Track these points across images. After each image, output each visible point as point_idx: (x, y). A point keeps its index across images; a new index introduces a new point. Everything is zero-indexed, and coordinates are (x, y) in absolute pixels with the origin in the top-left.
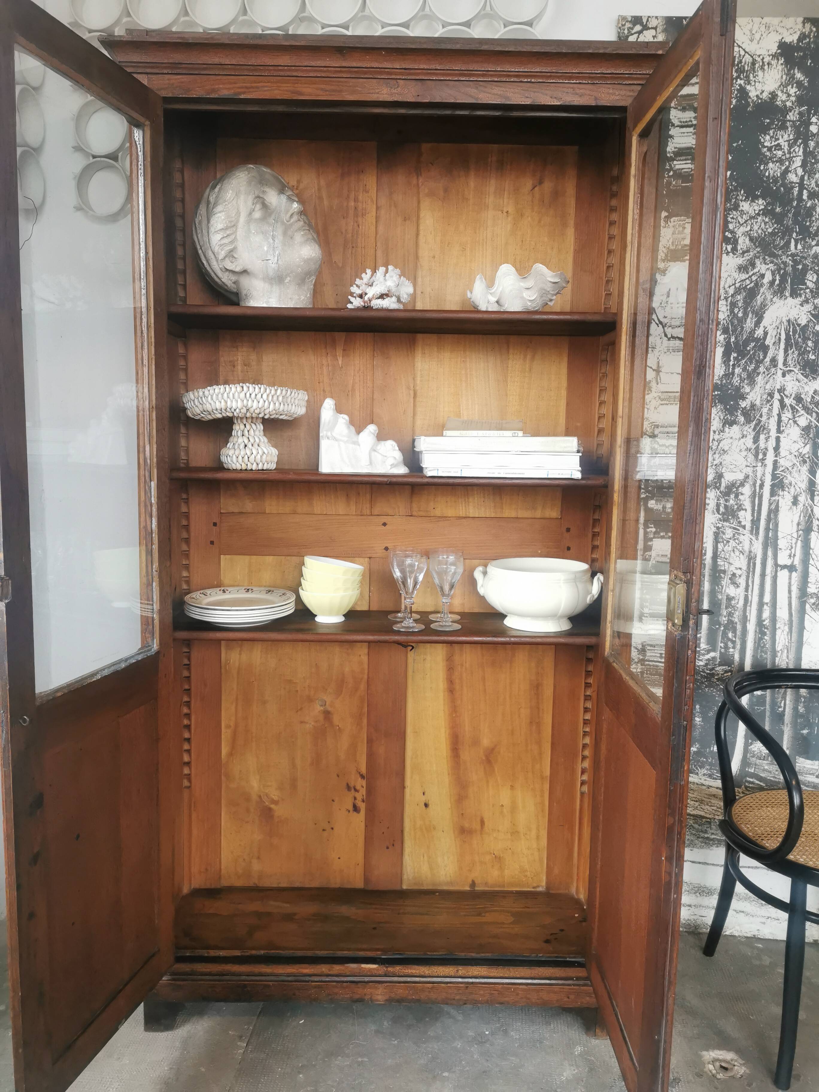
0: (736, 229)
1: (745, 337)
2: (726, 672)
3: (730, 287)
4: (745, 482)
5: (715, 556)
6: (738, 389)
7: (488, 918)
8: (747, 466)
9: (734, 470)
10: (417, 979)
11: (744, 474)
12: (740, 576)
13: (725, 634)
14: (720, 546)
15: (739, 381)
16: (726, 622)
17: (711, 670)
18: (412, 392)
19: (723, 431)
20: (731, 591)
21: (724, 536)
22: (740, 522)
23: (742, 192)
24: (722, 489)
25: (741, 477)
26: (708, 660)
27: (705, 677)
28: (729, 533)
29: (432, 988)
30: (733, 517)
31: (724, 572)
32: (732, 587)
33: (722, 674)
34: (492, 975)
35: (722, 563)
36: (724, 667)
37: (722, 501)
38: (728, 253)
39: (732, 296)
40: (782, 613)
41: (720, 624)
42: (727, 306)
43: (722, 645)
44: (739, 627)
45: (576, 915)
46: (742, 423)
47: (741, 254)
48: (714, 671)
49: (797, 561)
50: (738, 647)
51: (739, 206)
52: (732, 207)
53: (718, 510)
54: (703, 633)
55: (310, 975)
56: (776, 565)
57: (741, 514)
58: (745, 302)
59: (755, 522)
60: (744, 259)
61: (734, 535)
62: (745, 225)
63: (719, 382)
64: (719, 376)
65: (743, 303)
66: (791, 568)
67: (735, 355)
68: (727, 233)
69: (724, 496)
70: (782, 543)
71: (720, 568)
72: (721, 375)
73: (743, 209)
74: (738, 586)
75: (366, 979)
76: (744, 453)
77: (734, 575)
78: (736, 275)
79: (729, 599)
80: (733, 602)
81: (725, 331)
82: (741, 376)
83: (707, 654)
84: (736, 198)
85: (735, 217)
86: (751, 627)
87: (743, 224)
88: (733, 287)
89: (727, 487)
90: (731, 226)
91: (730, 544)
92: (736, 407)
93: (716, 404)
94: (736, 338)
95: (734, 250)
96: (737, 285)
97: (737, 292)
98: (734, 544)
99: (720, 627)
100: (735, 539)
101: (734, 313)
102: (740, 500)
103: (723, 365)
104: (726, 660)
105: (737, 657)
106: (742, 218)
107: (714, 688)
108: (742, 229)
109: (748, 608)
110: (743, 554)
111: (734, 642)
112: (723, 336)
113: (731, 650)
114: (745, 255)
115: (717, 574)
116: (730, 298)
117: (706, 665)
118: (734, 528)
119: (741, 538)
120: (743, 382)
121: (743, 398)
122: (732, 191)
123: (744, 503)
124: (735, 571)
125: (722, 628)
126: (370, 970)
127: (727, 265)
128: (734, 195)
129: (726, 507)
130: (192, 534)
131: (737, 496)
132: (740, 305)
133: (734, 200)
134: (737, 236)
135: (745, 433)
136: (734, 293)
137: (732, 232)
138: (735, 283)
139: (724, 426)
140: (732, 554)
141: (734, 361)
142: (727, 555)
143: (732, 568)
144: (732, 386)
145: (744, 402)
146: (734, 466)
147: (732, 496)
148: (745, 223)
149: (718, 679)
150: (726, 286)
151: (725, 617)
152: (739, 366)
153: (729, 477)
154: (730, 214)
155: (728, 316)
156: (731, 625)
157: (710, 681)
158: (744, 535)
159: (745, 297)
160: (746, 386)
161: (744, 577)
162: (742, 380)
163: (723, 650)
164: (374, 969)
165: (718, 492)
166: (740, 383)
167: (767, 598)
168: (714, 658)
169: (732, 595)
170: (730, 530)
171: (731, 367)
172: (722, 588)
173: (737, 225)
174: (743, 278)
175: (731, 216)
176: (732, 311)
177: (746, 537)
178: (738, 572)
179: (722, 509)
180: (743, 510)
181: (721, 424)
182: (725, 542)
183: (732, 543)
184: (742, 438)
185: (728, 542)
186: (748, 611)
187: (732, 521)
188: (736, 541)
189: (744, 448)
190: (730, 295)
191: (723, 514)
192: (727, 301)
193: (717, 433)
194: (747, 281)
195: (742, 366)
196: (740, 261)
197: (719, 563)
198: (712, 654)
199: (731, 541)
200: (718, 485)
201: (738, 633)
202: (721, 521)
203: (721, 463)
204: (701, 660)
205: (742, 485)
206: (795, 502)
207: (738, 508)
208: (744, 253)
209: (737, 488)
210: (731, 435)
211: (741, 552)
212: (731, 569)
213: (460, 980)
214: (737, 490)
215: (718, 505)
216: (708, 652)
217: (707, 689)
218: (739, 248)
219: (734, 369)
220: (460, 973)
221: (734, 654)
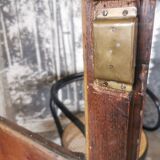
5: (38, 32)
13: (48, 64)
16: (47, 59)
20: (47, 46)
21: (40, 22)
22: (46, 15)
26: (43, 75)
28: (42, 21)
30: (42, 13)
31: (43, 38)
32: (47, 44)
35: (42, 34)
36: (50, 77)
37: (36, 6)
40: (68, 52)
41: (45, 60)
43: (48, 68)
44: (53, 60)
48: (46, 79)
49: (70, 30)
54: (39, 65)
56: (63, 33)
57: (45, 11)
59: (52, 15)
61: (44, 21)
66: (68, 33)
70: (64, 23)
71: (41, 37)
74: (50, 43)
77: (47, 39)
79: (47, 49)
80: (49, 50)
86: (58, 59)
91: (43, 25)
98: (45, 25)
100: (45, 23)
102: (44, 5)
104: (50, 74)
107: (47, 85)
110: (49, 29)
115: (40, 40)
118: (44, 18)
119: (47, 22)
123: (46, 6)
125: (46, 62)
129: (38, 8)
140: (45, 30)
142: (43, 30)
143: (46, 36)
151: (47, 57)
156: (49, 60)
161: (51, 39)
163: (48, 70)
167: (62, 46)
168: (45, 74)
172: (44, 45)
177: (49, 22)
179: (37, 10)
182: (41, 25)
187: (42, 15)
191: (38, 12)
197: (40, 35)
201: (53, 62)
202: (37, 15)
204: (41, 76)
206: (66, 4)
207: (43, 8)
215: (35, 9)
216: (43, 72)
221: (53, 71)
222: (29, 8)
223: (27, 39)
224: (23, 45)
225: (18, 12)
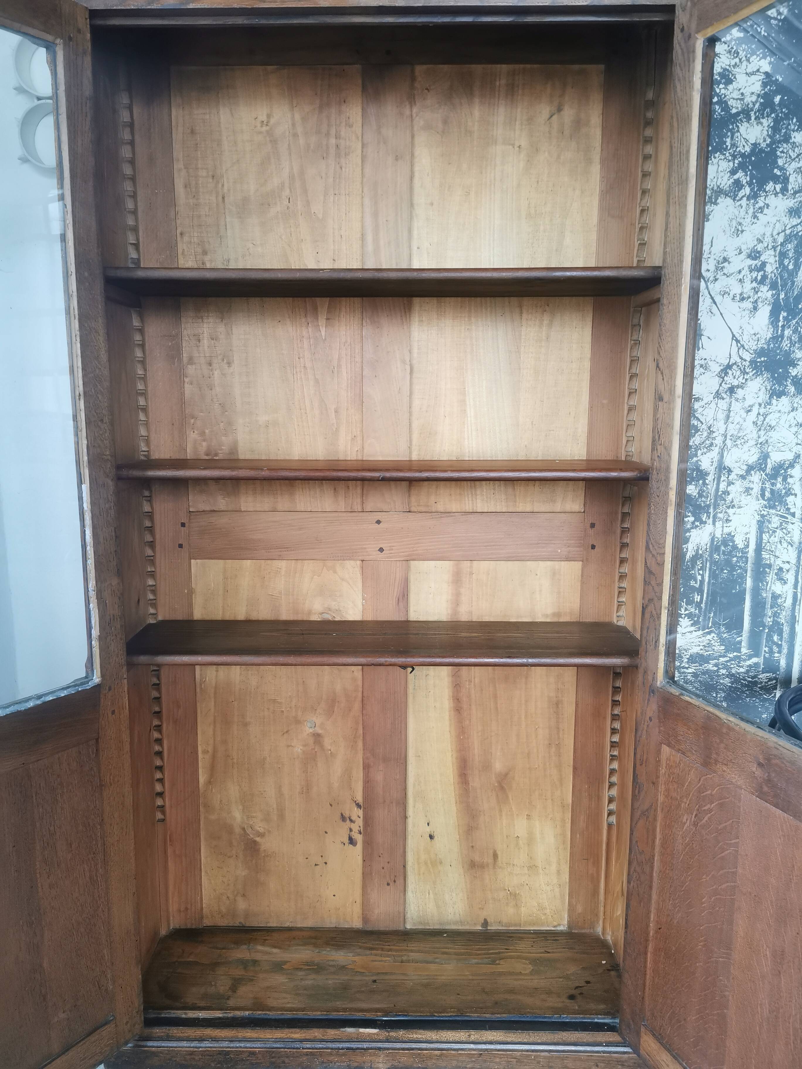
0: (786, 165)
1: (796, 293)
2: (770, 680)
3: (778, 234)
4: (795, 462)
5: (759, 548)
6: (788, 354)
7: (503, 966)
8: (797, 444)
9: (783, 449)
10: (424, 1046)
11: (793, 454)
12: (788, 571)
13: (769, 636)
14: (766, 537)
15: (789, 345)
16: (771, 623)
17: (753, 678)
18: (408, 368)
19: (770, 404)
20: (777, 588)
21: (769, 526)
22: (788, 509)
23: (795, 120)
24: (768, 471)
25: (790, 456)
26: (750, 666)
27: (746, 686)
28: (776, 522)
29: (441, 1055)
30: (781, 503)
31: (770, 566)
32: (778, 584)
33: (765, 683)
34: (509, 1040)
35: (768, 556)
36: (768, 675)
37: (768, 485)
38: (776, 194)
39: (782, 244)
41: (764, 626)
42: (775, 256)
43: (767, 649)
44: (786, 629)
45: (604, 962)
46: (792, 394)
47: (793, 194)
48: (756, 679)
50: (785, 651)
51: (791, 138)
52: (782, 138)
53: (763, 495)
54: (744, 636)
55: (301, 1041)
57: (790, 499)
58: (796, 252)
60: (795, 200)
61: (781, 523)
62: (797, 159)
63: (766, 347)
64: (766, 339)
65: (794, 253)
67: (785, 314)
68: (776, 171)
69: (770, 479)
71: (764, 562)
72: (768, 338)
73: (796, 141)
74: (785, 583)
75: (365, 1045)
76: (794, 429)
77: (781, 569)
78: (786, 220)
79: (775, 597)
80: (779, 601)
81: (773, 286)
82: (791, 339)
83: (748, 660)
84: (787, 128)
85: (785, 151)
87: (794, 159)
88: (783, 234)
89: (773, 469)
90: (780, 162)
91: (777, 534)
92: (786, 375)
93: (762, 371)
94: (786, 295)
95: (784, 190)
96: (788, 232)
97: (787, 240)
98: (781, 534)
99: (764, 629)
100: (782, 529)
101: (784, 265)
102: (789, 484)
103: (770, 326)
104: (771, 666)
105: (783, 663)
106: (794, 151)
107: (756, 697)
108: (794, 165)
109: (797, 607)
110: (792, 546)
111: (779, 646)
112: (770, 292)
113: (776, 655)
114: (797, 196)
115: (761, 569)
116: (779, 247)
117: (748, 671)
118: (781, 516)
119: (790, 527)
120: (794, 346)
121: (795, 365)
122: (782, 119)
123: (794, 487)
124: (782, 566)
125: (767, 631)
126: (369, 1034)
127: (776, 207)
128: (784, 124)
129: (772, 491)
130: (158, 536)
131: (785, 479)
132: (791, 256)
133: (784, 131)
134: (788, 173)
135: (795, 405)
136: (784, 241)
137: (782, 169)
138: (785, 230)
139: (771, 397)
140: (779, 545)
141: (784, 322)
142: (773, 547)
143: (779, 562)
144: (781, 351)
145: (795, 369)
146: (782, 444)
147: (780, 479)
148: (797, 157)
149: (761, 688)
150: (775, 233)
151: (770, 617)
152: (789, 327)
153: (776, 457)
154: (779, 148)
155: (776, 268)
156: (777, 627)
157: (752, 690)
158: (793, 524)
159: (797, 246)
160: (796, 351)
161: (792, 572)
162: (792, 344)
163: (767, 655)
164: (374, 1034)
165: (763, 475)
166: (790, 347)
168: (756, 664)
169: (778, 592)
170: (777, 518)
171: (780, 329)
172: (767, 585)
173: (788, 160)
174: (795, 223)
175: (781, 150)
176: (781, 263)
178: (786, 566)
179: (767, 494)
180: (792, 495)
181: (768, 396)
182: (771, 532)
183: (779, 533)
184: (792, 411)
185: (774, 532)
186: (797, 611)
187: (778, 508)
188: (784, 531)
189: (794, 422)
190: (779, 243)
191: (769, 500)
192: (775, 251)
193: (763, 406)
194: (799, 226)
195: (792, 328)
196: (790, 203)
197: (763, 556)
198: (755, 660)
199: (778, 531)
200: (763, 466)
201: (785, 635)
202: (766, 507)
203: (767, 441)
204: (742, 667)
205: (792, 466)
207: (786, 493)
208: (796, 193)
209: (786, 470)
210: (779, 407)
211: (789, 543)
212: (777, 563)
213: (472, 1046)
214: (786, 472)
215: (763, 490)
216: (750, 657)
217: (748, 699)
218: (790, 187)
219: (783, 330)
220: (472, 1038)
221: (780, 660)
222: (748, 491)
223: (728, 562)
224: (713, 575)
225: (720, 496)
